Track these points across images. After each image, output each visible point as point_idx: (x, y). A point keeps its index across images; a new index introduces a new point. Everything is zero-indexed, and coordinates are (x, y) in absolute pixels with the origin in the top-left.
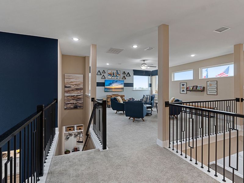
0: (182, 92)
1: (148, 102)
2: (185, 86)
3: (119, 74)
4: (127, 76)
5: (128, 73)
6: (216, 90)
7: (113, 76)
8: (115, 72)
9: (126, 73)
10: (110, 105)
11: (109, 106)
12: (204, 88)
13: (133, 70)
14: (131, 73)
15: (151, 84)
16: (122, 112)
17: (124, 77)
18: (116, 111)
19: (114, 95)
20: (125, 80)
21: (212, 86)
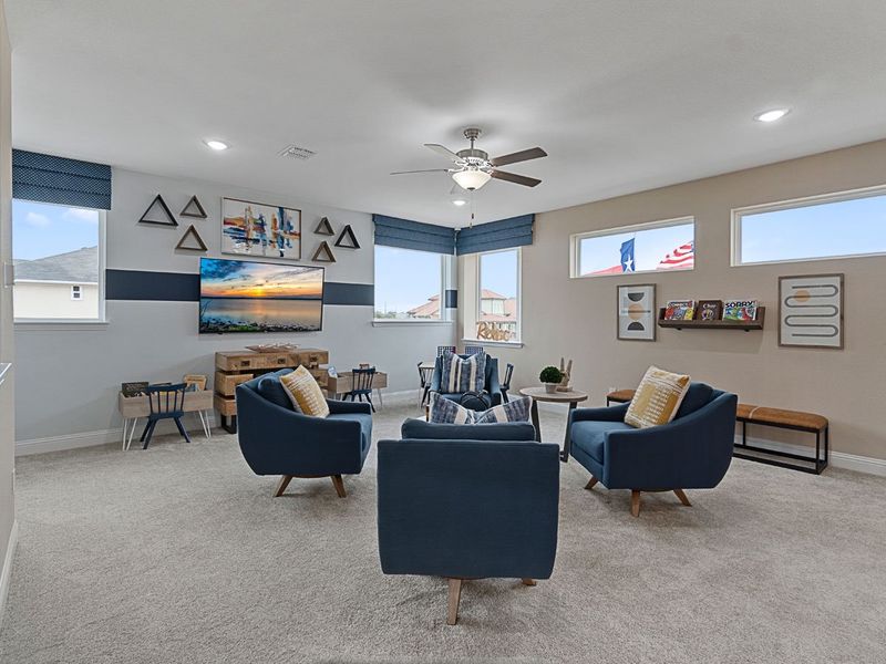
0: (626, 333)
1: (472, 388)
2: (646, 303)
3: (296, 229)
4: (337, 244)
5: (348, 229)
6: (836, 321)
7: (257, 241)
8: (270, 215)
9: (337, 230)
10: (234, 417)
11: (229, 423)
12: (761, 312)
13: (374, 215)
14: (364, 232)
15: (456, 292)
16: (329, 479)
17: (323, 251)
18: (278, 479)
19: (261, 351)
20: (329, 267)
21: (809, 302)
